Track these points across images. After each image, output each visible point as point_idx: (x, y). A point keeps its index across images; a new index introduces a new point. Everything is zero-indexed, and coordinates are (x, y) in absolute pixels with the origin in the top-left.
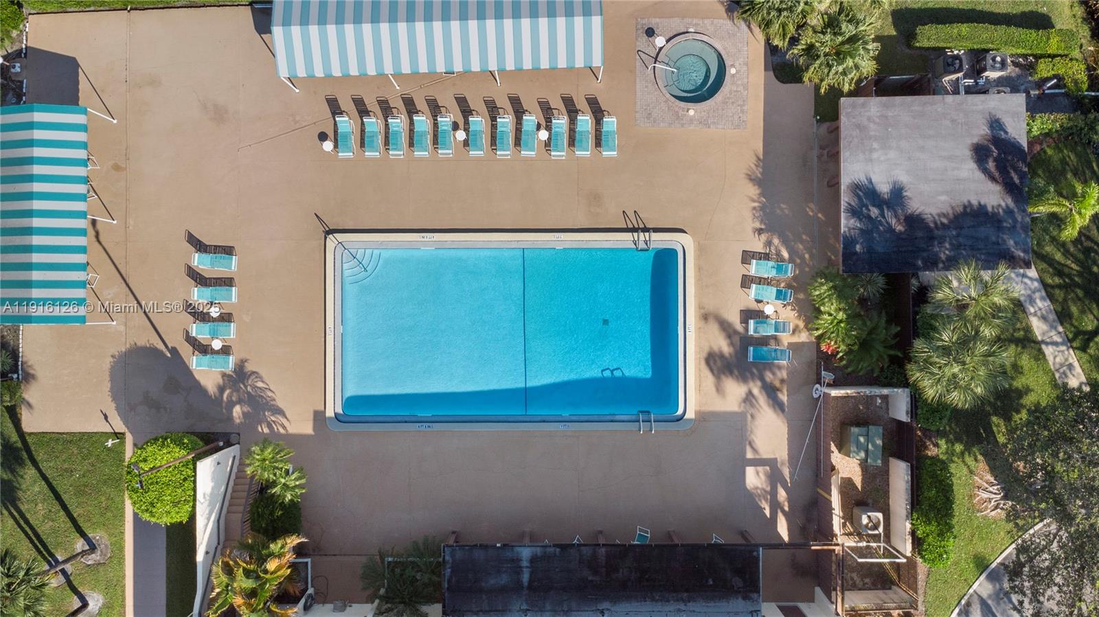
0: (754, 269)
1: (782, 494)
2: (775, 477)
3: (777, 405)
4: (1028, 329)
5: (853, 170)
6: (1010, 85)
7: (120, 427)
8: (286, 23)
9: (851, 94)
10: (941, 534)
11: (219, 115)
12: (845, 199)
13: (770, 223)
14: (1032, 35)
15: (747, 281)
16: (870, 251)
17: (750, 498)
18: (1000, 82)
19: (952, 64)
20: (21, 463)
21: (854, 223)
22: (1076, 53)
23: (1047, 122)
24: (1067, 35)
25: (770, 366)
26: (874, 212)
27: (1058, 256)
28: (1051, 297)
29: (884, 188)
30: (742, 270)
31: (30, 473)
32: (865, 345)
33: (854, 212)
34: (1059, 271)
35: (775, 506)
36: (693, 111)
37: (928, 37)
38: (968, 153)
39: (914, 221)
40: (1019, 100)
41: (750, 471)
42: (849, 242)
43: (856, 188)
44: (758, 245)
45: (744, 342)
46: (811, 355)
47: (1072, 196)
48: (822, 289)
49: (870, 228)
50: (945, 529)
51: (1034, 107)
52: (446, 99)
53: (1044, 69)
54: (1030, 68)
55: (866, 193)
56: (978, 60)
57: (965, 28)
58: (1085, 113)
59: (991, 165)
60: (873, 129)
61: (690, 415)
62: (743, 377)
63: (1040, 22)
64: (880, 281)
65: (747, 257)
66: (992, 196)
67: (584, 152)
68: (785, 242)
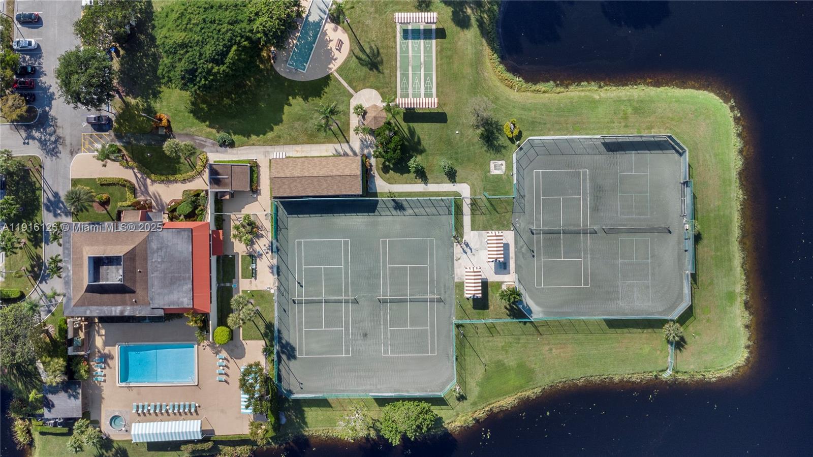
0: (103, 378)
1: (97, 328)
2: (98, 332)
3: (98, 348)
4: (43, 365)
5: (79, 402)
6: (48, 420)
7: (243, 342)
8: (197, 432)
9: (79, 418)
10: (61, 325)
11: (222, 411)
12: (80, 396)
13: (100, 389)
14: (44, 430)
15: (105, 376)
16: (75, 385)
17: (103, 328)
18: (50, 420)
19: (60, 424)
20: (264, 333)
21: (79, 391)
22: (34, 426)
23: (40, 412)
24: (36, 430)
25: (99, 357)
26: (74, 393)
27: (37, 382)
28: (39, 372)
29: (72, 398)
30: (106, 378)
31: (263, 332)
32: (77, 364)
33: (79, 393)
34: (37, 378)
35: (98, 326)
36: (117, 414)
37: (65, 430)
38: (55, 406)
39: (66, 392)
40: (46, 417)
41: (104, 334)
42: (79, 387)
43: (78, 398)
44: (102, 384)
45: (105, 362)
46: (91, 360)
47: (35, 398)
48: (85, 376)
49: (75, 390)
50: (60, 326)
51: (42, 415)
52: (172, 415)
53: (41, 423)
54: (44, 423)
55: (76, 397)
56: (55, 425)
57: (58, 432)
58: (32, 414)
59: (51, 403)
60: (75, 411)
61: (117, 346)
62: (105, 354)
63: (42, 433)
64: (75, 377)
65: (105, 381)
66: (50, 397)
67: (140, 404)
68: (96, 385)
